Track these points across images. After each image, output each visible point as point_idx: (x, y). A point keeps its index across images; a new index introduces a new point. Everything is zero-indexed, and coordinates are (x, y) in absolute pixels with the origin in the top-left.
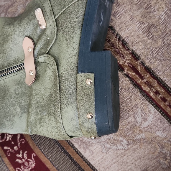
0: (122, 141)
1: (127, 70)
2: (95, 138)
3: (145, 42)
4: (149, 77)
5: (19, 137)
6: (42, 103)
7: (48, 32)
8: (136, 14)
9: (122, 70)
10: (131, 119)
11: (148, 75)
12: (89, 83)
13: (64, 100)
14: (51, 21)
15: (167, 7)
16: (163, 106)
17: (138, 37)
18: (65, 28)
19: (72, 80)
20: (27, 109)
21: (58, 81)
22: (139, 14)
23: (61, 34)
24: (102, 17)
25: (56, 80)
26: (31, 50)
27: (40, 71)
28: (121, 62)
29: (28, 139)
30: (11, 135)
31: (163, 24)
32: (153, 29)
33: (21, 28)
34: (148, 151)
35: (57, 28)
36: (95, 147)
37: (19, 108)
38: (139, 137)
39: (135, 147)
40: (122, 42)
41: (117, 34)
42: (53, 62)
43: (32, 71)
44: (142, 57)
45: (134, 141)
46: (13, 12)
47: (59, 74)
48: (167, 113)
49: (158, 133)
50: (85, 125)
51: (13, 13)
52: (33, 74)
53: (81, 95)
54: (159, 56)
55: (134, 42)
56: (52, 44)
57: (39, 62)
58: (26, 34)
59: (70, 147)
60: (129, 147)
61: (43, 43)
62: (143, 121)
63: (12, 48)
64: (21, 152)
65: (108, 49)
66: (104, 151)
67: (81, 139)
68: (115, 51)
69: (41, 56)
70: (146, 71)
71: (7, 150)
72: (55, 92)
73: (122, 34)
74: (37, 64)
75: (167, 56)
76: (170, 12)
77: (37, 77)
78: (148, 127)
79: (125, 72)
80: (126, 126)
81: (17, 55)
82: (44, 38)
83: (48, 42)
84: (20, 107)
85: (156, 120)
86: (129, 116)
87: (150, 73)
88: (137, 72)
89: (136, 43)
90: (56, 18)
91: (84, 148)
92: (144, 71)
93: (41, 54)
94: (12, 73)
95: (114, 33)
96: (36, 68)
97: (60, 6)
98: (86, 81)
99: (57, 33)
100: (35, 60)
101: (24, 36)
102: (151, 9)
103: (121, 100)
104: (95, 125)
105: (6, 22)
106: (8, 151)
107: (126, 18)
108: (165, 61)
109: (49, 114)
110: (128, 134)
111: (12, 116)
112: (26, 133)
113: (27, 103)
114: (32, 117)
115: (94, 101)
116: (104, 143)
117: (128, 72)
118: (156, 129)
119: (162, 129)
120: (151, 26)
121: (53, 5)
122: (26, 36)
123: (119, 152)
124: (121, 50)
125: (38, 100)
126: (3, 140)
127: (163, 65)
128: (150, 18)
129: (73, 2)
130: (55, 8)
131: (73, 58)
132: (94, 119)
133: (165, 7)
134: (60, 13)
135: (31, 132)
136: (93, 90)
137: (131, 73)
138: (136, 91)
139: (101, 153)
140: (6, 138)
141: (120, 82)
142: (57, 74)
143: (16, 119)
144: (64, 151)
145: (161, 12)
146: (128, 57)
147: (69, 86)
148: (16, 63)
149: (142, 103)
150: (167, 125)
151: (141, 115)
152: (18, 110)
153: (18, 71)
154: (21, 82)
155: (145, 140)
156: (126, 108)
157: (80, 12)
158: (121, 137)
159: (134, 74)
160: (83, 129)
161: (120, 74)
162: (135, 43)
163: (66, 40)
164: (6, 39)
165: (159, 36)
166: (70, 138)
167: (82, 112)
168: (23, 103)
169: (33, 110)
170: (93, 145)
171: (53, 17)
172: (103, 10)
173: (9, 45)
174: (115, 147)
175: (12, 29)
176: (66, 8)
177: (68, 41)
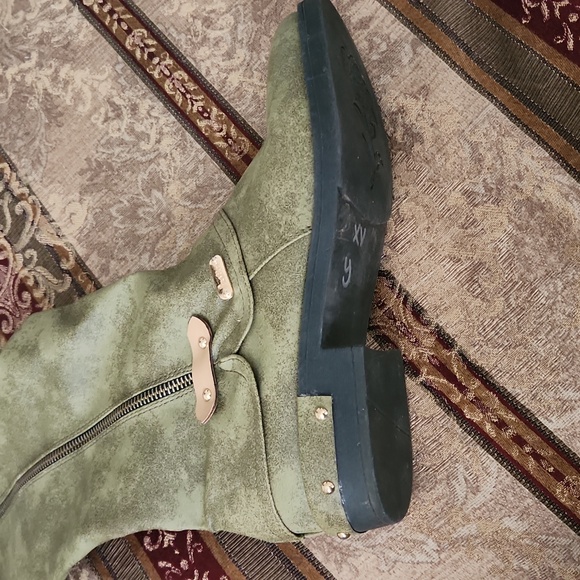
0: (423, 543)
1: (428, 374)
2: (348, 536)
3: (465, 306)
4: (479, 387)
5: (189, 536)
6: (232, 462)
7: (237, 306)
8: (442, 241)
9: (416, 373)
10: (440, 489)
11: (478, 383)
12: (322, 417)
13: (274, 455)
14: (242, 286)
15: (510, 221)
16: (518, 457)
17: (449, 293)
18: (269, 301)
19: (287, 410)
20: (202, 474)
21: (260, 414)
22: (448, 239)
23: (262, 313)
24: (348, 269)
25: (256, 410)
26: (204, 344)
27: (225, 390)
28: (413, 354)
29: (210, 543)
30: (172, 533)
31: (505, 261)
32: (482, 275)
33: (182, 299)
34: (490, 566)
35: (254, 300)
36: (362, 558)
37: (184, 472)
38: (464, 531)
39: (456, 557)
40: (413, 308)
41: (400, 290)
42: (248, 372)
43: (208, 390)
44: (461, 342)
45: (453, 544)
46: (168, 249)
47: (260, 398)
48: (528, 473)
49: (508, 522)
50: (321, 509)
51: (166, 252)
52: (210, 396)
53: (308, 443)
54: (501, 336)
55: (440, 306)
56: (246, 332)
57: (222, 370)
58: (193, 311)
59: (305, 560)
60: (443, 556)
61: (230, 331)
62: (471, 494)
63: (167, 340)
64: (196, 572)
65: (380, 324)
66: (383, 567)
67: (329, 540)
68: (398, 330)
69: (226, 359)
70: (472, 373)
71: (166, 569)
72: (257, 436)
73: (411, 288)
74: (217, 374)
75: (519, 336)
76: (518, 232)
77: (219, 404)
78: (484, 508)
79: (422, 379)
80: (431, 506)
81: (177, 356)
82: (229, 319)
83: (238, 328)
84: (187, 469)
85: (503, 490)
86: (436, 482)
87: (481, 379)
88: (451, 377)
89: (446, 309)
90: (251, 278)
91: (336, 561)
92: (468, 373)
93: (224, 353)
94: (167, 395)
95: (392, 288)
96: (216, 385)
97: (257, 254)
98: (315, 412)
99: (254, 309)
100: (213, 366)
101: (190, 314)
102: (475, 227)
103: (415, 446)
104: (341, 506)
105: (152, 282)
106: (168, 572)
107: (419, 251)
108: (514, 348)
109: (248, 486)
110: (437, 525)
111: (171, 490)
112: (203, 528)
113: (202, 460)
114: (213, 491)
115: (334, 455)
116: (381, 549)
117: (430, 377)
118: (503, 511)
119: (517, 511)
120: (477, 267)
121: (244, 250)
122: (194, 315)
123: (419, 569)
124: (411, 327)
125: (223, 453)
126: (157, 547)
127: (511, 358)
128: (474, 248)
129: (283, 248)
130: (249, 258)
131: (287, 364)
132: (337, 494)
133: (506, 221)
134: (259, 269)
135: (213, 526)
136: (330, 432)
137: (437, 379)
138: (451, 422)
139: (377, 572)
140: (163, 542)
141: (411, 402)
142: (258, 398)
143: (181, 497)
144: (293, 570)
145: (499, 234)
146: (429, 341)
147: (282, 422)
148: (176, 372)
149: (467, 451)
150: (529, 501)
151: (465, 479)
152: (184, 476)
153: (180, 389)
154: (186, 415)
155: (478, 541)
156: (428, 464)
157: (297, 266)
158: (422, 532)
159: (443, 381)
160: (319, 516)
161: (411, 383)
162: (442, 308)
163: (274, 326)
164: (152, 323)
165: (497, 291)
166: (295, 537)
167: (312, 479)
168: (194, 460)
169: (214, 477)
170: (357, 553)
171: (246, 277)
172: (349, 254)
173: (160, 335)
174: (409, 558)
175: (164, 301)
176: (270, 258)
177: (277, 326)
